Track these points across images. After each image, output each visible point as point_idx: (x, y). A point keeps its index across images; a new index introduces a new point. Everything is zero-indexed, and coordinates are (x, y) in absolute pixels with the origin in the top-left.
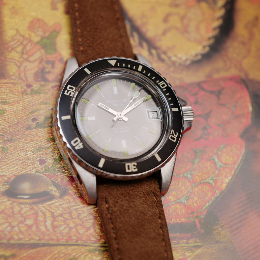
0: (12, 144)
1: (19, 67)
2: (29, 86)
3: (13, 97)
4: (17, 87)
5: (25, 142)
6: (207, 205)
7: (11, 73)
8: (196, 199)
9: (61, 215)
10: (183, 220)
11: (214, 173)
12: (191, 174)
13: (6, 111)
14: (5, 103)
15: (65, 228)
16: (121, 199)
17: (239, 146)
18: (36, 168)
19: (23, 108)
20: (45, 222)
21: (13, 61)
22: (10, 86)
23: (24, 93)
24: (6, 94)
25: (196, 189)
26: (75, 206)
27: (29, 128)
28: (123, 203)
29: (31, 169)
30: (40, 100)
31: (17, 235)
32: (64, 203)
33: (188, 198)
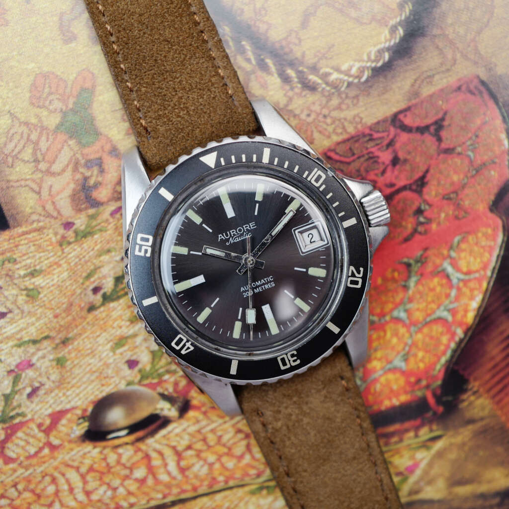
0: (70, 347)
1: (39, 193)
2: (68, 225)
3: (46, 257)
4: (48, 235)
5: (93, 337)
6: (443, 360)
7: (28, 210)
8: (420, 354)
9: (189, 447)
10: (404, 398)
11: (448, 296)
12: (406, 311)
13: (42, 288)
14: (36, 274)
15: (202, 466)
16: (285, 405)
17: (490, 231)
18: (124, 378)
19: (71, 274)
20: (166, 465)
21: (23, 183)
22: (33, 237)
23: (62, 242)
24: (31, 255)
25: (420, 336)
26: (208, 425)
27: (92, 308)
28: (289, 410)
29: (117, 382)
30: (96, 248)
31: (125, 500)
32: (188, 426)
33: (406, 357)
